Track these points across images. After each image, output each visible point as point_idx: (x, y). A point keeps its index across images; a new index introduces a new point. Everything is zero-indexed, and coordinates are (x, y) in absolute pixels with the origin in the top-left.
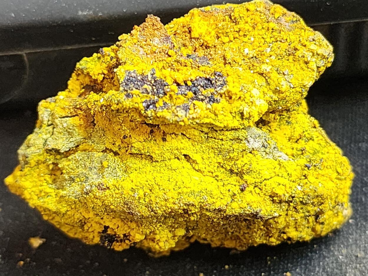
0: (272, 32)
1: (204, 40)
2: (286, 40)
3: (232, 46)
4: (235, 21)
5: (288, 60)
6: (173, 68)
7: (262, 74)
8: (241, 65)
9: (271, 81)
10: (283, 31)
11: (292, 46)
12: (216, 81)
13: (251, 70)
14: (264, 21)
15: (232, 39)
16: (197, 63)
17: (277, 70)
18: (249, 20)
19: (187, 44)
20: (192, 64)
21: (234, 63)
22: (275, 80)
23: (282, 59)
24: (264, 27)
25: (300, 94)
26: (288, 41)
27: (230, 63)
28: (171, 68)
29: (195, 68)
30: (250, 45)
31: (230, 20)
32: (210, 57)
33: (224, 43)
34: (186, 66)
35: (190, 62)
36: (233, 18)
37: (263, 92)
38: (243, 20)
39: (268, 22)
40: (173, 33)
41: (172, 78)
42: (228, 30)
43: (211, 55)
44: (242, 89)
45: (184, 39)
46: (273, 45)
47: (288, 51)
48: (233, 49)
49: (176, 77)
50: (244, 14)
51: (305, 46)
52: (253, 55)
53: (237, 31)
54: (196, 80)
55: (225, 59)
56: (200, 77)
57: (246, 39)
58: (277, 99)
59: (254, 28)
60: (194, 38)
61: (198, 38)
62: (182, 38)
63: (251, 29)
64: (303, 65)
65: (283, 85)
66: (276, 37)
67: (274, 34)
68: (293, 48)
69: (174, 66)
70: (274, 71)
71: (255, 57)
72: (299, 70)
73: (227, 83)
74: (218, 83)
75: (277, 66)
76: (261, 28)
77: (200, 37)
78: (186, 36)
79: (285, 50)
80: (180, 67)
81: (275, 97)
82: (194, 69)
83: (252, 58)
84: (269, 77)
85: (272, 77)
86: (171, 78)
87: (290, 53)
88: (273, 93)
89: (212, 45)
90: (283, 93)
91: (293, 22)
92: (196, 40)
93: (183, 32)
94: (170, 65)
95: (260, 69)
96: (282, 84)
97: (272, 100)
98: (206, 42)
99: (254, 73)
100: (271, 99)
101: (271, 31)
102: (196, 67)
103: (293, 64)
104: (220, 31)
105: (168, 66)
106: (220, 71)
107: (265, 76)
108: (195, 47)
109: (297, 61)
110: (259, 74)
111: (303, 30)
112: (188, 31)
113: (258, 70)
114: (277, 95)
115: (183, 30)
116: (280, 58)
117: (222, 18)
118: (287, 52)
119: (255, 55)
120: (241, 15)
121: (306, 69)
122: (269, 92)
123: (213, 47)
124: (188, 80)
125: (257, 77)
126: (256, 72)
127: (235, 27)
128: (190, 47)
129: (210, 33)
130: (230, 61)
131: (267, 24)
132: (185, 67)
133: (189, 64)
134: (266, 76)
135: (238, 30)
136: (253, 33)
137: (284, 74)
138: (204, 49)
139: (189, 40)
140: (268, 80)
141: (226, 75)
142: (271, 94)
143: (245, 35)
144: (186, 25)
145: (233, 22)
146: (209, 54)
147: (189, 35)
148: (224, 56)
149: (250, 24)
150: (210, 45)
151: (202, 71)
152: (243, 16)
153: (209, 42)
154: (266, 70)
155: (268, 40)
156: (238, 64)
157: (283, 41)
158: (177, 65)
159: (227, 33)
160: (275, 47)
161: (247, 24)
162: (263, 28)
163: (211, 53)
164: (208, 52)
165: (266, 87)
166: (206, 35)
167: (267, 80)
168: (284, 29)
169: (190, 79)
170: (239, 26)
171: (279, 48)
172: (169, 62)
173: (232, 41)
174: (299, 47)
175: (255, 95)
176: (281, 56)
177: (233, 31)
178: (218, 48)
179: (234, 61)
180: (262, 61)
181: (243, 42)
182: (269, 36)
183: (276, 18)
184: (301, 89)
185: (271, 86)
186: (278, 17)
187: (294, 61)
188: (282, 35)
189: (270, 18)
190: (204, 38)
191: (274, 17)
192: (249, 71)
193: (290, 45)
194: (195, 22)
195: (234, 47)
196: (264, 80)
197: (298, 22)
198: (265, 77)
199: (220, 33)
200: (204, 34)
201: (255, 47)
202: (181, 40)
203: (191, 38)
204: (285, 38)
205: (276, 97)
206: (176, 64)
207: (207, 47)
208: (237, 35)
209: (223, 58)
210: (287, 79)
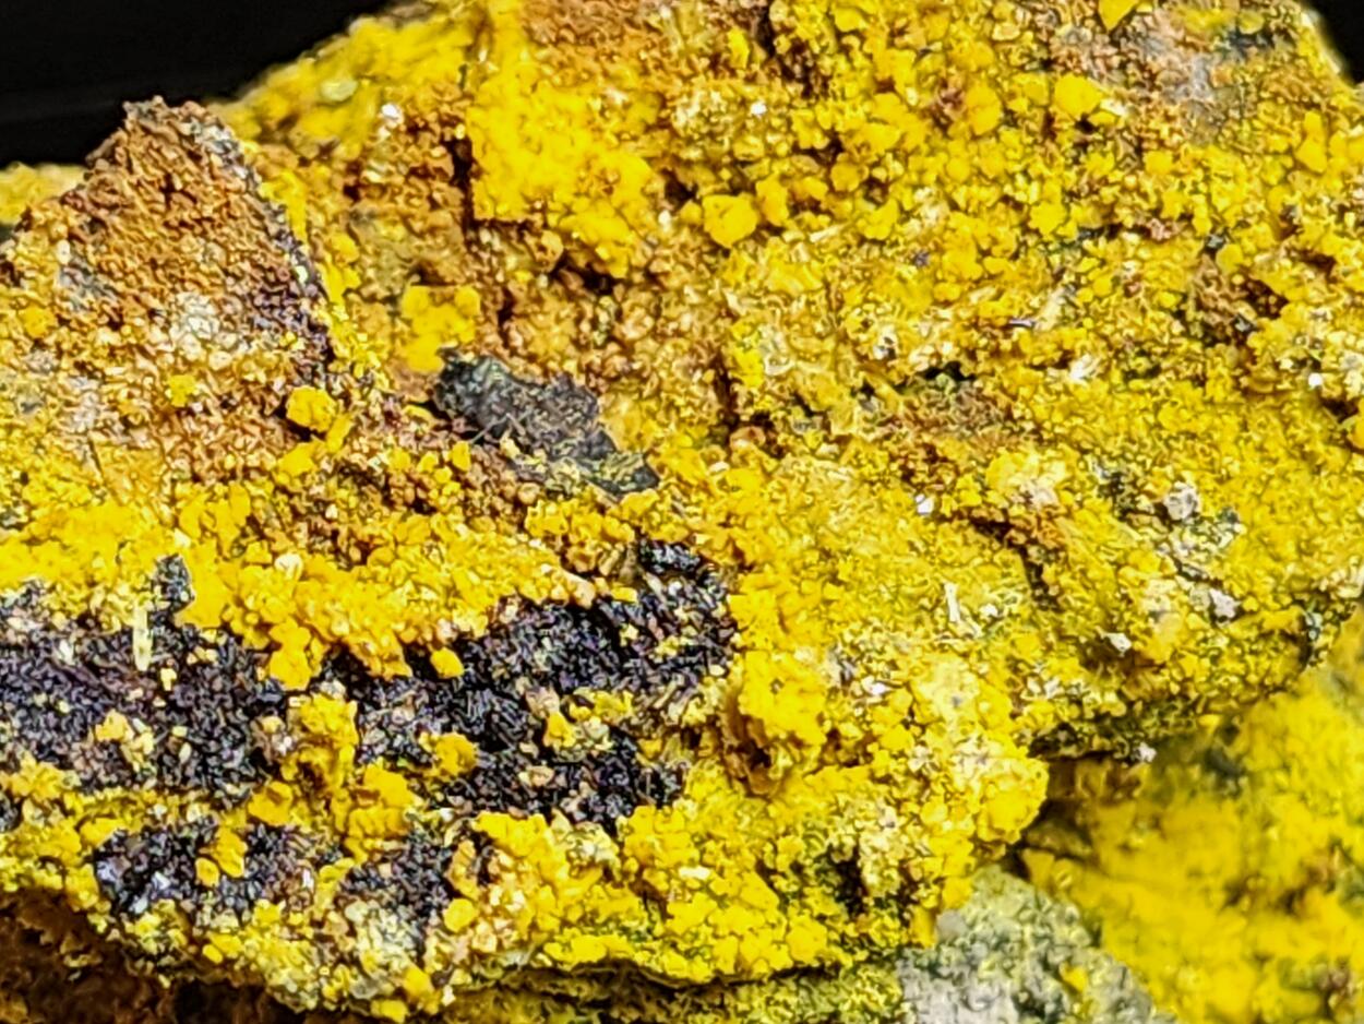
0: (1082, 146)
1: (566, 236)
2: (1187, 217)
3: (778, 278)
4: (797, 69)
5: (1200, 381)
6: (328, 528)
7: (995, 529)
8: (842, 441)
9: (1065, 579)
10: (1161, 143)
11: (1231, 256)
12: (644, 630)
13: (920, 488)
14: (1015, 59)
15: (779, 214)
16: (509, 475)
17: (1113, 487)
18: (901, 66)
19: (446, 263)
20: (466, 485)
21: (798, 415)
22: (1100, 570)
23: (1154, 372)
24: (1019, 105)
25: (1294, 650)
26: (1202, 223)
27: (762, 420)
28: (314, 532)
29: (495, 513)
30: (909, 272)
31: (761, 54)
32: (618, 362)
33: (717, 249)
34: (420, 506)
35: (457, 475)
36: (783, 44)
37: (1014, 665)
38: (859, 60)
39: (1047, 65)
40: (339, 182)
41: (314, 631)
42: (752, 146)
43: (627, 349)
44: (846, 681)
45: (418, 226)
46: (1086, 264)
47: (1200, 306)
48: (789, 300)
49: (341, 629)
50: (866, 16)
51: (1323, 264)
52: (938, 355)
53: (812, 152)
54: (497, 630)
55: (724, 385)
56: (528, 605)
57: (879, 220)
58: (1120, 710)
59: (941, 123)
60: (494, 225)
61: (524, 227)
62: (405, 220)
63: (918, 131)
64: (1313, 427)
65: (1155, 615)
66: (1108, 194)
67: (1099, 163)
68: (1238, 280)
69: (332, 512)
70: (1095, 500)
71: (954, 370)
72: (1285, 464)
73: (737, 639)
74: (667, 648)
75: (1113, 447)
76: (989, 117)
77: (537, 219)
78: (434, 205)
79: (1170, 301)
80: (382, 525)
81: (1105, 697)
82: (484, 521)
83: (931, 374)
84: (1056, 552)
85: (1078, 550)
86: (305, 635)
87: (1215, 319)
88: (1089, 664)
89: (632, 269)
90: (1158, 668)
91: (1239, 39)
92: (506, 239)
93: (413, 172)
94: (302, 505)
95: (985, 490)
96: (1147, 605)
97: (1081, 718)
98: (587, 248)
99: (938, 518)
100: (1074, 711)
101: (1068, 136)
102: (499, 504)
103: (1232, 421)
104: (693, 154)
105: (288, 518)
106: (681, 534)
107: (1021, 539)
108: (507, 293)
109: (1263, 396)
110: (983, 526)
111: (1313, 119)
112: (449, 169)
113: (972, 498)
114: (1114, 682)
115: (414, 155)
116: (1143, 364)
117: (698, 41)
118: (1191, 314)
119: (949, 352)
120: (845, 21)
121: (1335, 456)
122: (1053, 661)
123: (638, 277)
124: (437, 644)
125: (957, 543)
126: (958, 514)
127: (801, 114)
128: (469, 296)
129: (609, 191)
130: (765, 404)
131: (1041, 79)
132: (416, 517)
133: (445, 492)
134: (1034, 542)
135: (821, 142)
136: (934, 166)
137: (1162, 513)
138: (571, 296)
139: (457, 234)
140: (1049, 573)
141: (726, 560)
142: (1067, 670)
143: (875, 188)
144: (431, 117)
145: (788, 75)
146: (611, 338)
147: (455, 195)
148: (717, 362)
149: (912, 96)
150: (619, 272)
151: (548, 539)
152: (862, 24)
153: (602, 252)
154: (1027, 497)
155: (1047, 219)
156: (826, 426)
157: (1159, 232)
158: (353, 501)
159: (744, 164)
160: (1103, 284)
161: (887, 99)
162: (1011, 119)
163: (629, 331)
164: (603, 318)
165: (1032, 622)
166: (583, 202)
167: (1036, 570)
168: (1164, 130)
169: (445, 633)
170: (825, 114)
171: (1128, 294)
172: (297, 486)
173: (778, 231)
174: (1282, 274)
175: (949, 713)
176: (1142, 353)
177: (783, 149)
178: (680, 292)
179: (798, 400)
180: (1003, 400)
181: (862, 240)
182: (1054, 188)
183: (1110, 24)
184: (1296, 611)
185: (1065, 618)
186: (1129, 18)
187: (1246, 392)
188: (1148, 186)
189: (1062, 31)
190: (567, 222)
191: (1097, 17)
192: (906, 498)
193: (1211, 252)
194: (496, 102)
195: (794, 286)
196: (1018, 569)
197: (1281, 49)
198: (1023, 551)
199: (689, 164)
200: (563, 195)
201: (952, 291)
202: (399, 231)
203: (469, 223)
204: (1173, 209)
205: (1111, 697)
206: (347, 493)
207: (598, 282)
208: (815, 188)
209: (710, 375)
210: (1194, 562)
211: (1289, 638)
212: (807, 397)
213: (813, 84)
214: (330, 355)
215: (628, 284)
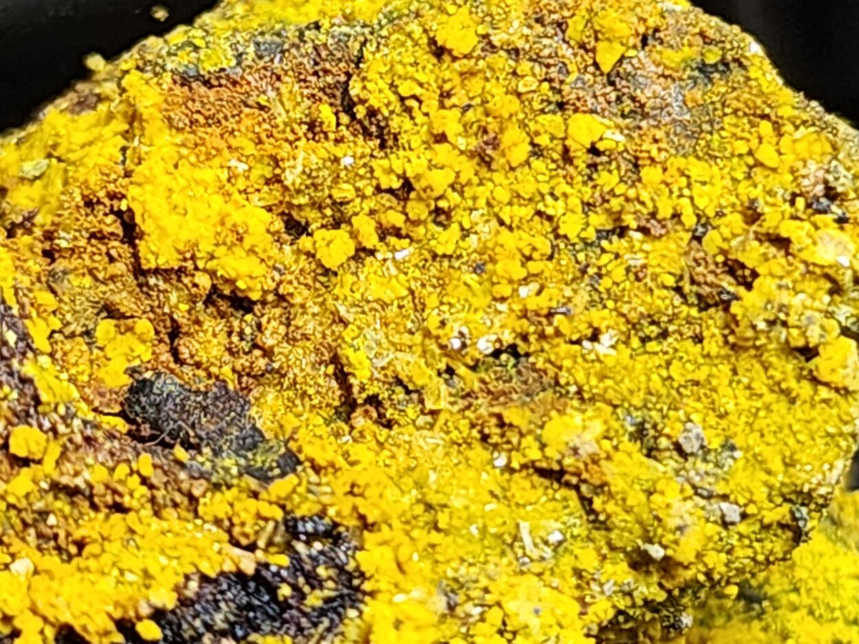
0: (593, 166)
1: (212, 274)
2: (676, 216)
3: (376, 290)
4: (374, 129)
5: (698, 339)
6: (48, 532)
7: (555, 475)
8: (434, 413)
9: (611, 507)
10: (652, 160)
11: (713, 240)
12: (295, 587)
13: (496, 446)
14: (537, 106)
15: (371, 240)
16: (183, 475)
17: (639, 433)
18: (450, 122)
19: (125, 301)
20: (151, 487)
21: (400, 394)
22: (636, 498)
23: (664, 335)
24: (543, 140)
25: (789, 534)
26: (689, 219)
27: (374, 400)
28: (40, 535)
29: (175, 505)
30: (472, 279)
31: (345, 119)
33: (327, 272)
34: (119, 508)
35: (144, 481)
36: (361, 111)
37: (578, 573)
38: (420, 117)
39: (561, 106)
40: (39, 248)
41: (45, 619)
43: (268, 353)
44: (451, 608)
45: (101, 276)
46: (605, 258)
47: (693, 282)
48: (384, 305)
49: (66, 617)
52: (499, 341)
53: (390, 191)
54: (184, 602)
55: (342, 377)
56: (204, 579)
57: (446, 241)
58: (661, 596)
59: (486, 162)
60: (157, 271)
61: (181, 271)
62: (91, 272)
63: (468, 169)
65: (680, 529)
66: (615, 203)
67: (607, 179)
68: (720, 259)
69: (52, 520)
70: (627, 445)
71: (513, 350)
72: (769, 398)
73: (367, 586)
74: (314, 599)
75: (637, 401)
76: (522, 151)
77: (189, 265)
78: (112, 260)
79: (670, 281)
80: (92, 525)
81: (650, 589)
82: (170, 513)
83: (496, 354)
84: (601, 488)
85: (617, 485)
86: (39, 623)
87: (706, 290)
88: (634, 566)
89: (265, 292)
90: (686, 568)
91: (704, 68)
92: (166, 281)
93: (93, 236)
94: (29, 518)
95: (543, 446)
96: (672, 523)
97: (634, 606)
98: (231, 282)
99: (509, 469)
100: (628, 601)
101: (582, 159)
102: (178, 498)
103: (725, 369)
104: (302, 200)
105: (19, 526)
106: (317, 508)
107: (574, 480)
108: (173, 320)
109: (746, 349)
110: (543, 473)
111: (765, 127)
112: (120, 232)
113: (534, 454)
114: (655, 578)
115: (92, 222)
116: (654, 330)
117: (298, 113)
118: (687, 288)
119: (508, 338)
120: (406, 88)
121: (805, 389)
122: (608, 567)
123: (270, 297)
124: (139, 618)
125: (524, 488)
126: (524, 467)
127: (379, 164)
128: (144, 326)
129: (241, 239)
130: (373, 390)
132: (117, 517)
133: (136, 494)
134: (585, 481)
135: (396, 183)
136: (483, 192)
137: (678, 448)
138: (222, 315)
139: (130, 279)
140: (597, 503)
141: (353, 522)
142: (620, 571)
143: (441, 216)
144: (102, 194)
145: (367, 134)
146: (255, 346)
147: (125, 250)
148: (335, 359)
150: (255, 296)
151: (218, 522)
152: (418, 91)
153: (241, 284)
154: (575, 451)
155: (572, 226)
156: (421, 401)
157: (657, 230)
158: (67, 509)
159: (342, 204)
160: (619, 272)
162: (537, 151)
163: (269, 341)
164: (248, 331)
165: (589, 539)
166: (223, 249)
167: (586, 502)
168: (654, 150)
169: (145, 610)
170: (397, 162)
171: (638, 279)
172: (24, 504)
173: (372, 252)
174: (753, 254)
175: (534, 622)
176: (653, 323)
177: (369, 191)
178: (303, 306)
179: (399, 382)
180: (552, 371)
181: (435, 256)
182: (575, 202)
183: (606, 68)
184: (787, 507)
185: (613, 535)
186: (620, 61)
190: (210, 265)
191: (596, 65)
192: (486, 455)
193: (698, 239)
194: (149, 180)
195: (387, 296)
196: (574, 502)
197: (737, 74)
198: (577, 488)
199: (300, 207)
200: (206, 247)
201: (505, 290)
202: (88, 281)
203: (138, 271)
204: (665, 212)
205: (655, 589)
206: (62, 504)
207: (242, 304)
209: (331, 369)
210: (706, 484)
211: (783, 526)
212: (405, 380)
213: (386, 140)
214: (37, 401)
215: (264, 303)
